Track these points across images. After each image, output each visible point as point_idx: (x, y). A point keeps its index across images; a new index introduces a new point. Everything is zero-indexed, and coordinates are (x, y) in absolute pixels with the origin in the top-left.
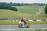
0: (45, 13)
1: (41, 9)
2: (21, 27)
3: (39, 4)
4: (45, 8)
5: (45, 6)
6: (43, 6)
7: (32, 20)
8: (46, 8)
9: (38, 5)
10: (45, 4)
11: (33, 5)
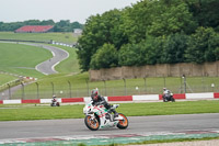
0: (78, 66)
1: (62, 47)
2: (95, 126)
3: (51, 22)
4: (80, 41)
5: (78, 32)
6: (71, 33)
7: (19, 101)
8: (85, 42)
9: (44, 28)
10: (76, 25)
11: (20, 29)
